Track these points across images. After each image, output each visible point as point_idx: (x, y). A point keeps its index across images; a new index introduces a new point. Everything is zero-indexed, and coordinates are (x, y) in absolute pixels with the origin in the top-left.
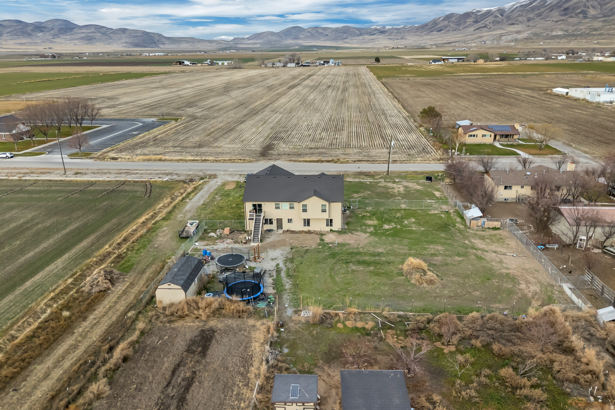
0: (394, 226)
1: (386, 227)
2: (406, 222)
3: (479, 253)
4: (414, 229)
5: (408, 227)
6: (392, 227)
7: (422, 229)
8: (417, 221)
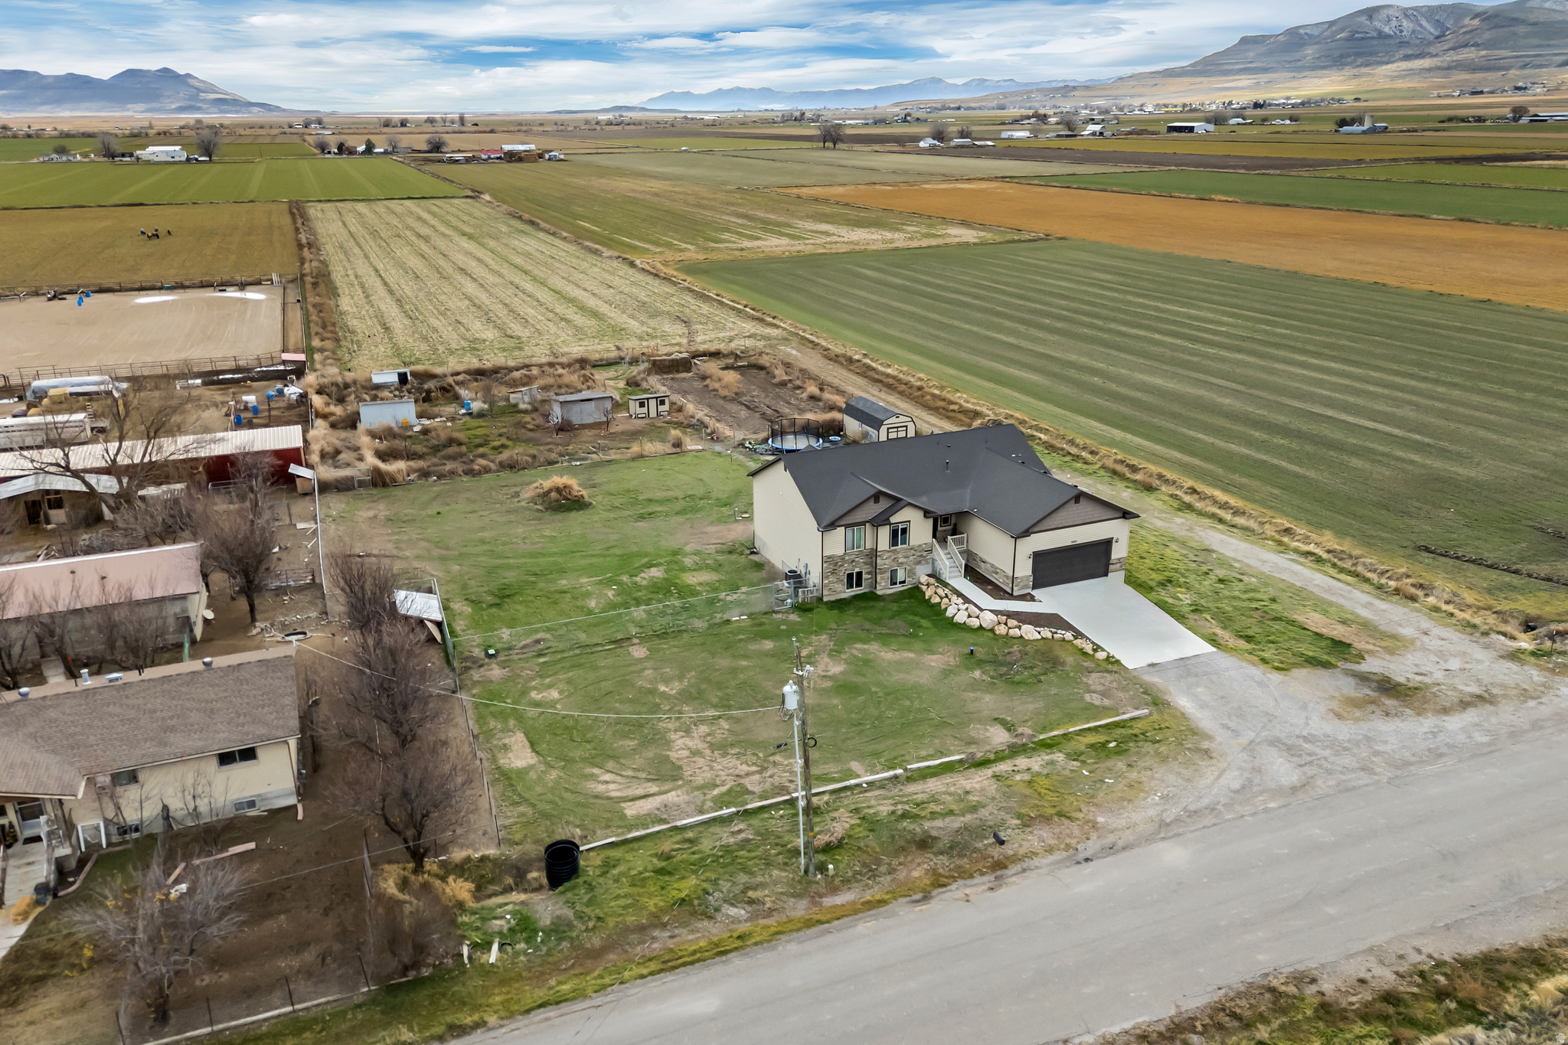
0: (638, 579)
1: (656, 573)
2: (610, 594)
3: (436, 552)
4: (584, 580)
5: (600, 582)
6: (643, 575)
7: (564, 582)
8: (579, 603)
